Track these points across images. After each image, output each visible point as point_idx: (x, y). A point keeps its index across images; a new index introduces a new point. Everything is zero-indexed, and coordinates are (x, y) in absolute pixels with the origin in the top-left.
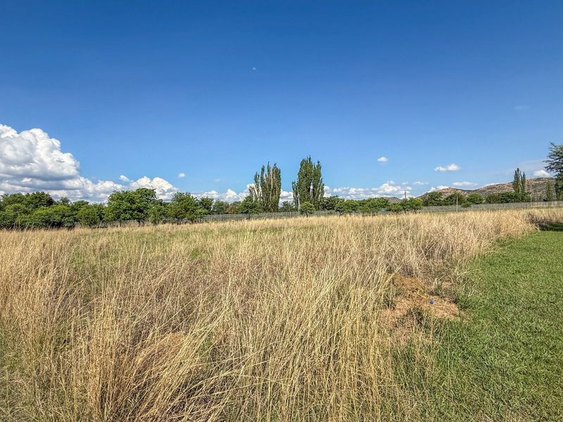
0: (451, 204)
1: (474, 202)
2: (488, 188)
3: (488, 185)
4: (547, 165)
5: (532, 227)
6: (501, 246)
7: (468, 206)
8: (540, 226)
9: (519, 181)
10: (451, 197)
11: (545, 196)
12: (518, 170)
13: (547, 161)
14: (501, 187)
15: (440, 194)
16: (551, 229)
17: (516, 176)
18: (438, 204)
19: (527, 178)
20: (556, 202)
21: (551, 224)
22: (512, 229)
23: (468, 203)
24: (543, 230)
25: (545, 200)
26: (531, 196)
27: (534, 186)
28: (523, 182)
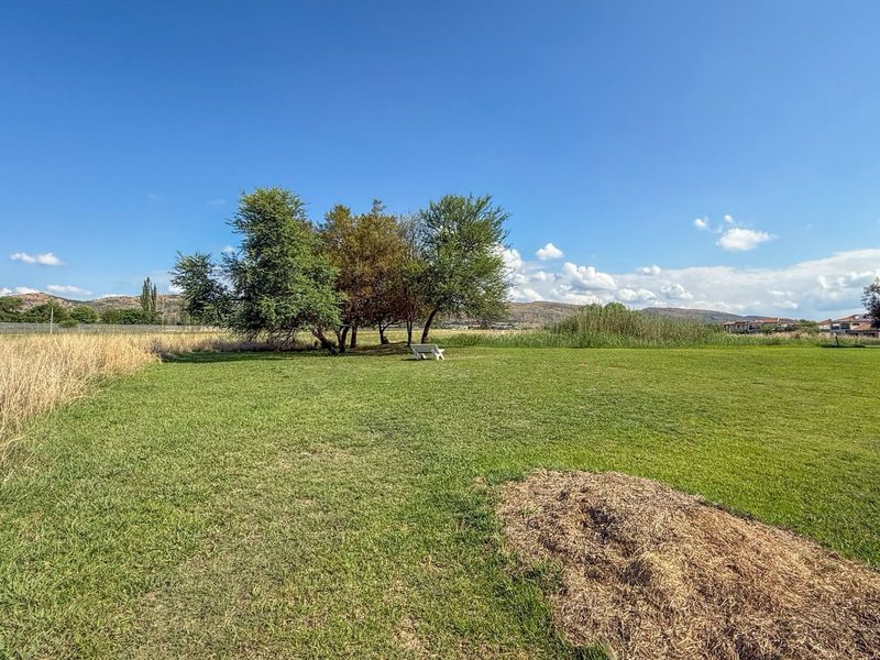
0: (41, 321)
1: (82, 320)
2: (108, 301)
3: (107, 296)
4: (173, 277)
5: (151, 359)
6: (101, 387)
7: (71, 325)
8: (162, 356)
9: (148, 295)
10: (40, 309)
11: (178, 319)
12: (148, 280)
13: (173, 273)
14: (126, 300)
15: (19, 301)
16: (175, 360)
17: (146, 288)
18: (13, 320)
19: (159, 293)
20: (190, 327)
21: (177, 353)
22: (123, 361)
23: (72, 321)
24: (165, 361)
25: (178, 324)
26: (163, 317)
27: (167, 305)
28: (154, 297)
